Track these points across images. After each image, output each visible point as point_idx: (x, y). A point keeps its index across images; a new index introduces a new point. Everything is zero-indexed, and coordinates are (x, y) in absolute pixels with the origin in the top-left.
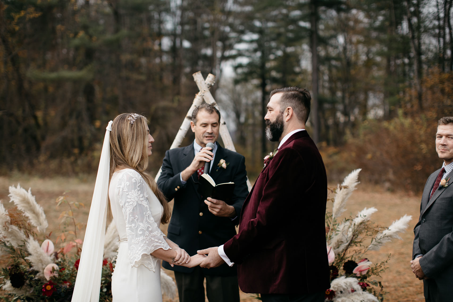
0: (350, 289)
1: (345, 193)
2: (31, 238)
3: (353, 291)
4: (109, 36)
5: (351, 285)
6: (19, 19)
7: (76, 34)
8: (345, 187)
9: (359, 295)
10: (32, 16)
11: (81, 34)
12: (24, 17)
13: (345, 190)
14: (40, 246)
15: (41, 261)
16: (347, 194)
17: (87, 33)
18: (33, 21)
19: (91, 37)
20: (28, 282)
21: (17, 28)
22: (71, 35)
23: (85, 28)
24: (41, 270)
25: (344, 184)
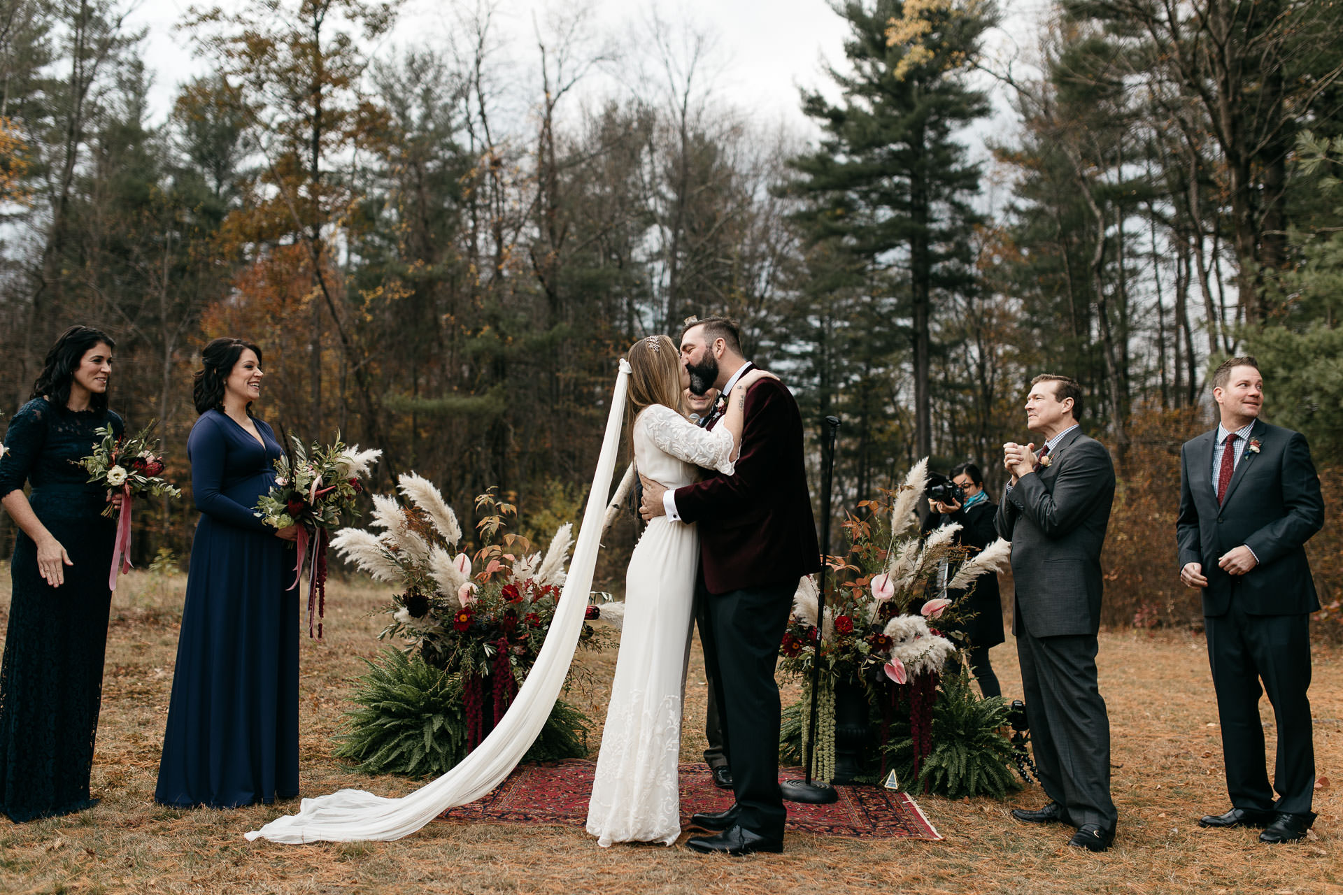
0: (913, 633)
1: (910, 496)
2: (436, 546)
3: (918, 635)
4: (538, 335)
5: (914, 627)
6: (372, 301)
7: (476, 331)
8: (909, 488)
9: (927, 640)
10: (396, 297)
11: (487, 329)
12: (382, 299)
13: (910, 491)
14: (452, 560)
15: (451, 580)
16: (912, 498)
17: (497, 328)
18: (398, 306)
19: (503, 336)
20: (432, 610)
21: (369, 318)
22: (469, 333)
23: (494, 319)
24: (452, 595)
25: (908, 484)
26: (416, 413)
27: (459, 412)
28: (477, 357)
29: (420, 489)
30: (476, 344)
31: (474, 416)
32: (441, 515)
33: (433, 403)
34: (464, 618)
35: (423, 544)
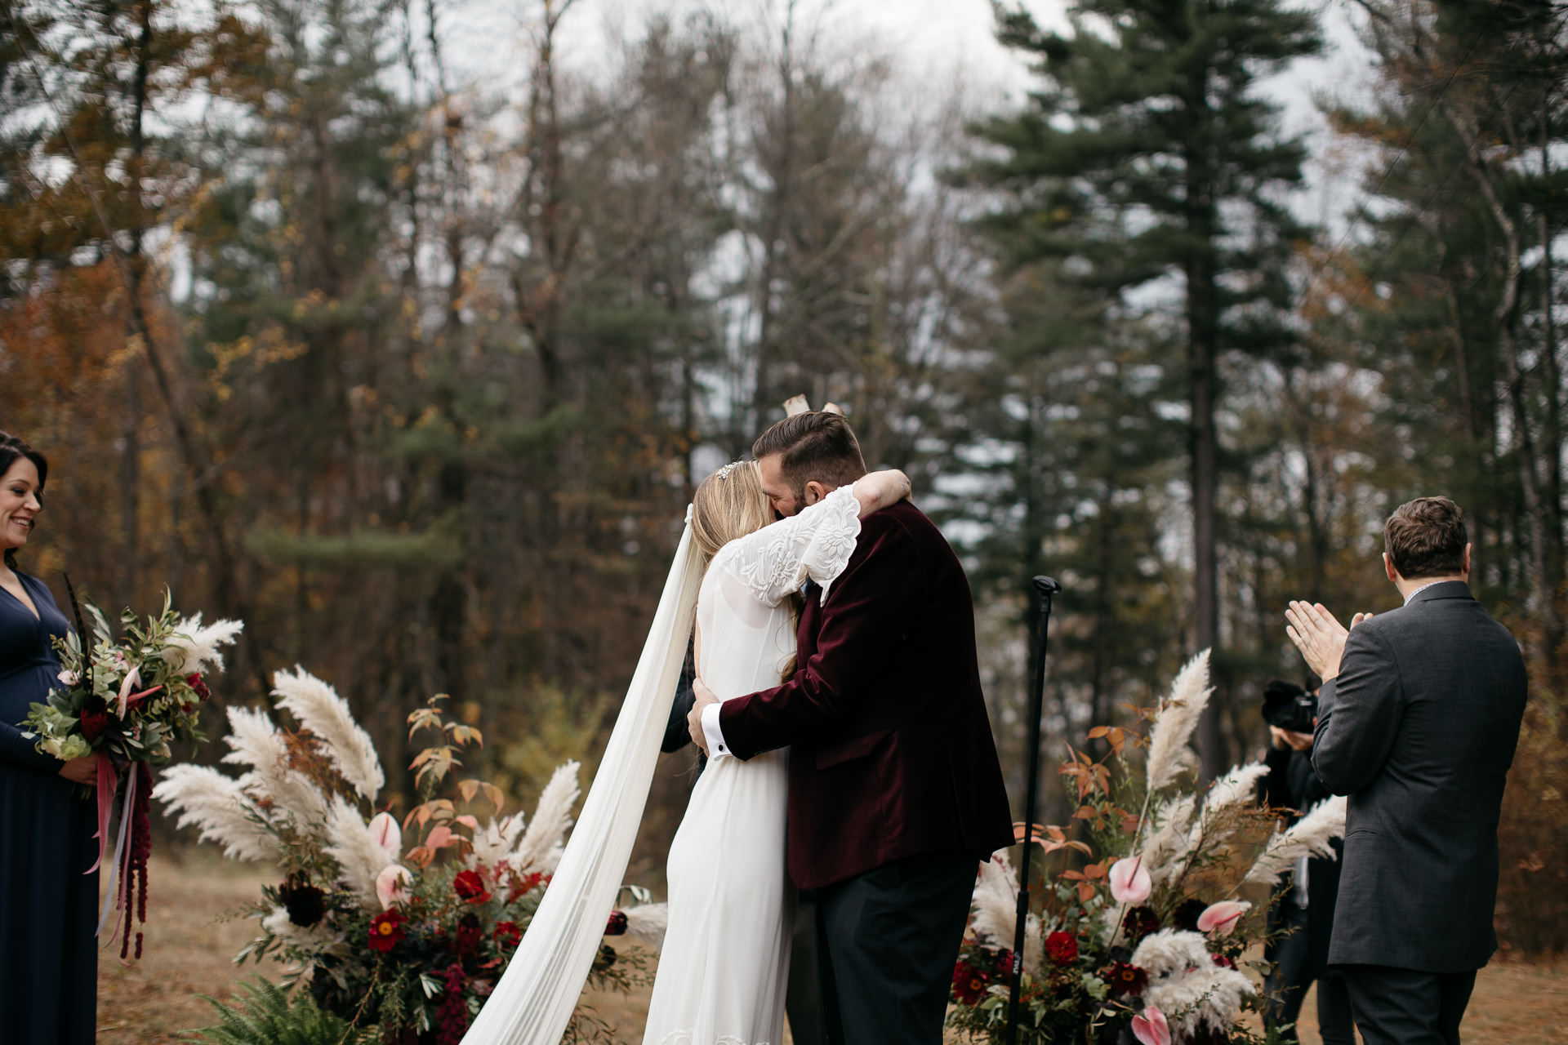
0: (1182, 963)
1: (1178, 718)
2: (339, 800)
3: (1192, 966)
4: (523, 426)
5: (1185, 952)
6: (233, 363)
7: (413, 417)
8: (1178, 704)
9: (1207, 976)
10: (274, 356)
11: (430, 416)
12: (248, 360)
13: (1180, 709)
14: (367, 825)
15: (366, 861)
16: (1183, 722)
17: (448, 414)
18: (276, 374)
19: (460, 426)
20: (330, 914)
21: (224, 393)
22: (399, 421)
23: (444, 397)
24: (366, 886)
25: (1176, 696)
26: (303, 562)
27: (381, 561)
28: (414, 464)
29: (311, 698)
30: (413, 441)
31: (406, 569)
32: (348, 744)
33: (334, 546)
34: (386, 928)
35: (316, 796)
